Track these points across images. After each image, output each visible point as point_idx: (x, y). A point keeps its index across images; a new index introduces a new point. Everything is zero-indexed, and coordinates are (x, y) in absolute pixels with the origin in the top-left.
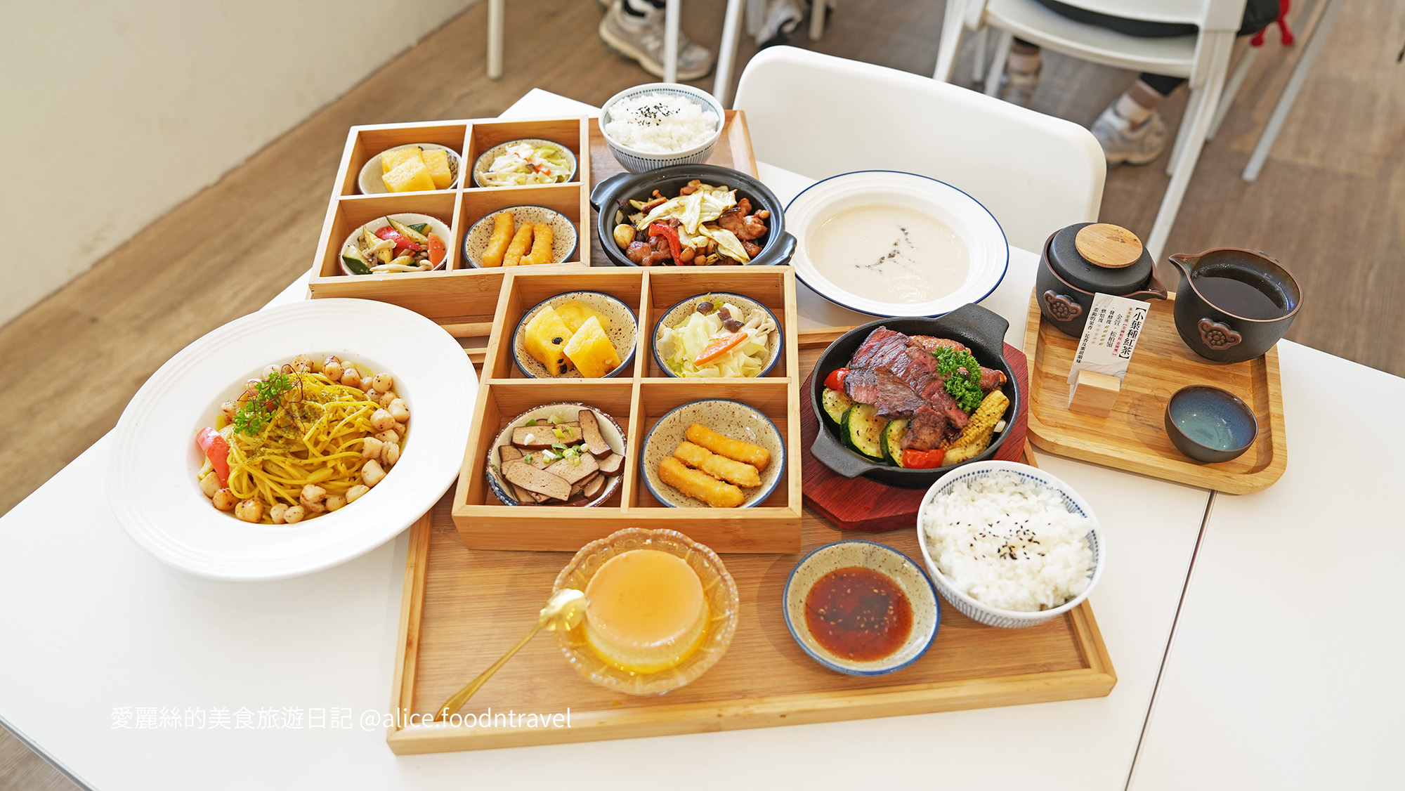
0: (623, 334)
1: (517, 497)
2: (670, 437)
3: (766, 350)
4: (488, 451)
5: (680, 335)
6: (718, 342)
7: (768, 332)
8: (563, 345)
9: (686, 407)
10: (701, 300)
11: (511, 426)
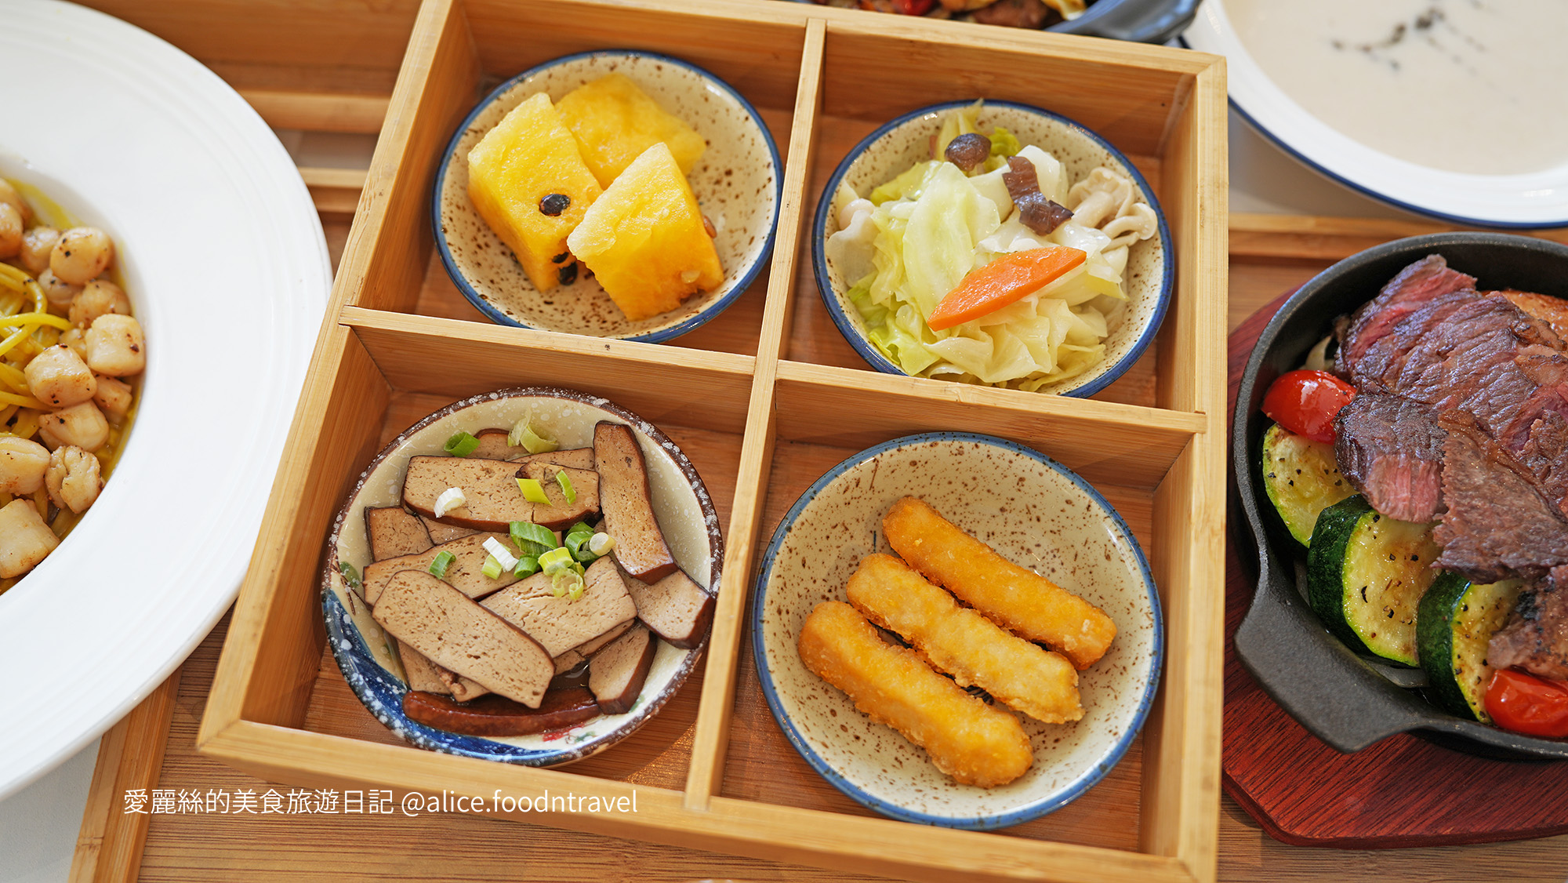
0: (737, 187)
1: (405, 675)
2: (840, 528)
3: (1123, 296)
4: (333, 520)
5: (894, 227)
6: (1003, 265)
7: (1132, 239)
8: (569, 220)
9: (894, 451)
10: (956, 122)
11: (405, 445)
